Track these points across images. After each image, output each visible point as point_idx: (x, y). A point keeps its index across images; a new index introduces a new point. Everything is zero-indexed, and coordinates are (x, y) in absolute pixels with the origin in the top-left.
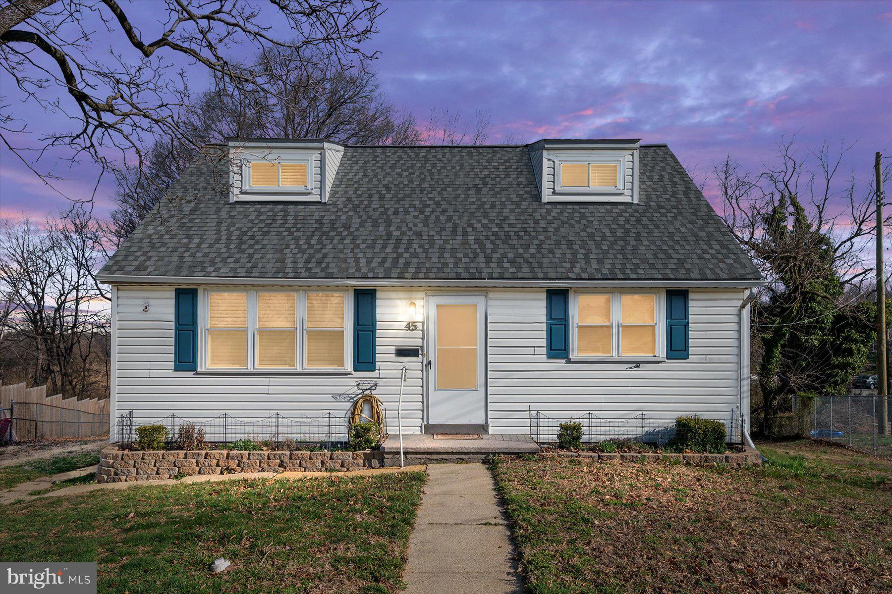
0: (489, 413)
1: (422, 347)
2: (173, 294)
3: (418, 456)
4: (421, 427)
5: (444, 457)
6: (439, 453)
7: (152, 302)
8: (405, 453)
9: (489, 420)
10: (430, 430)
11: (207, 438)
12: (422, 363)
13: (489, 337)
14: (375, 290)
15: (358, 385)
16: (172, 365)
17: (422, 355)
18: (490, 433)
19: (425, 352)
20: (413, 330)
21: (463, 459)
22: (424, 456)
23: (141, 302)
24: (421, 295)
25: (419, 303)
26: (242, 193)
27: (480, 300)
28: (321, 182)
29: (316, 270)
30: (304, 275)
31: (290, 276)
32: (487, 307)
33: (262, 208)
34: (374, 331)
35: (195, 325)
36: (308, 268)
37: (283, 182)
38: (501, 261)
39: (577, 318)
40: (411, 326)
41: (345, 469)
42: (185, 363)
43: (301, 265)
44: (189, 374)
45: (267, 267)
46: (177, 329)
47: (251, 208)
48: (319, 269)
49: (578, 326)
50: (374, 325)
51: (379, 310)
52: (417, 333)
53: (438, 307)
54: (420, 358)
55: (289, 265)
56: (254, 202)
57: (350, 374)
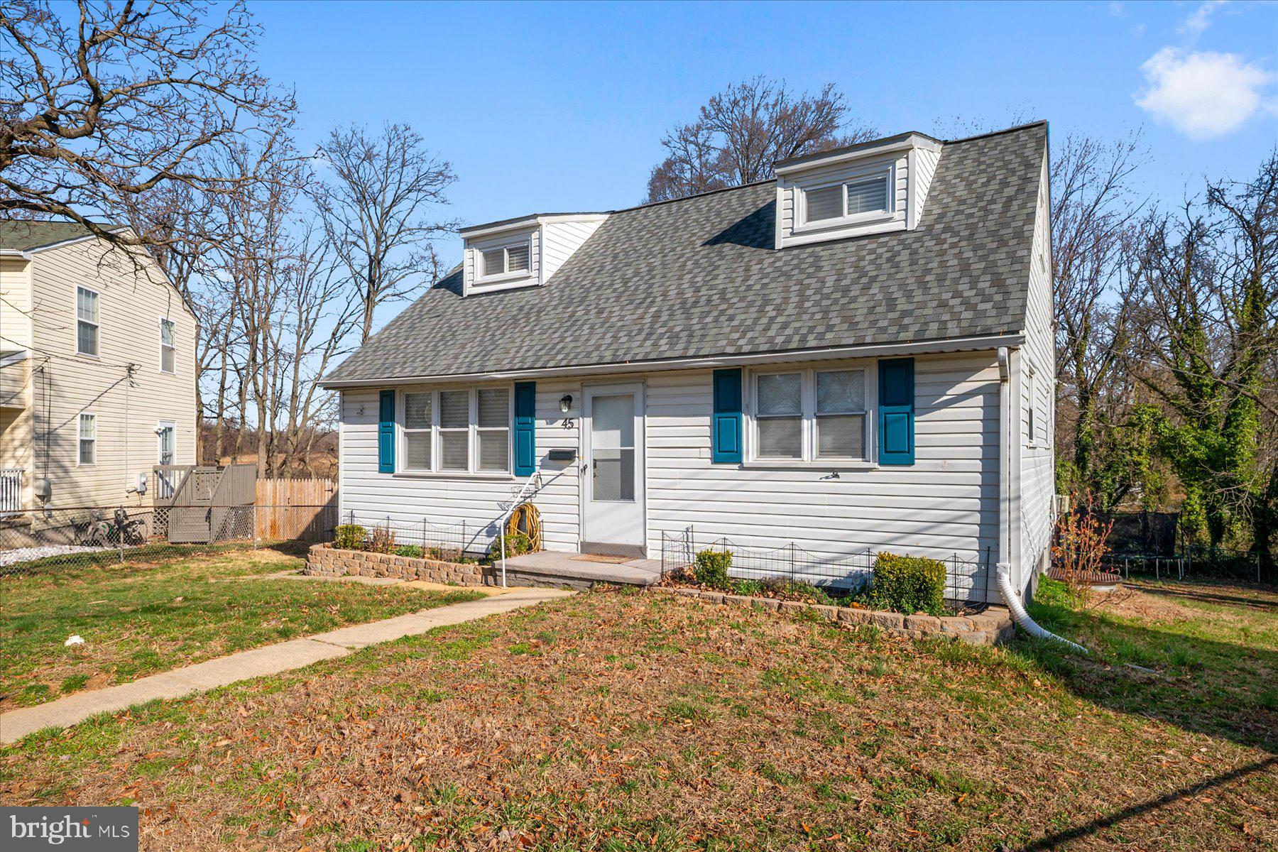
0: (648, 531)
1: (578, 448)
2: (377, 397)
3: (527, 576)
4: (577, 544)
5: (551, 580)
6: (545, 575)
7: (366, 405)
8: (507, 571)
9: (647, 541)
10: (589, 549)
11: (398, 540)
12: (578, 467)
13: (646, 435)
14: (535, 383)
15: (519, 492)
16: (377, 467)
17: (578, 457)
18: (649, 557)
19: (581, 455)
20: (569, 428)
22: (532, 577)
23: (357, 406)
24: (577, 386)
25: (575, 395)
26: (473, 286)
27: (637, 389)
28: (540, 262)
29: (476, 364)
30: (462, 370)
31: (451, 372)
32: (645, 397)
33: (485, 300)
34: (532, 431)
35: (393, 427)
36: (472, 363)
37: (511, 269)
38: (661, 336)
39: (755, 408)
40: (568, 423)
41: (464, 584)
42: (386, 465)
43: (468, 360)
44: (390, 476)
45: (441, 364)
46: (380, 432)
47: (476, 300)
48: (479, 363)
49: (759, 419)
50: (532, 424)
51: (538, 406)
52: (574, 432)
53: (595, 399)
54: (576, 463)
55: (460, 361)
56: (482, 294)
57: (511, 479)
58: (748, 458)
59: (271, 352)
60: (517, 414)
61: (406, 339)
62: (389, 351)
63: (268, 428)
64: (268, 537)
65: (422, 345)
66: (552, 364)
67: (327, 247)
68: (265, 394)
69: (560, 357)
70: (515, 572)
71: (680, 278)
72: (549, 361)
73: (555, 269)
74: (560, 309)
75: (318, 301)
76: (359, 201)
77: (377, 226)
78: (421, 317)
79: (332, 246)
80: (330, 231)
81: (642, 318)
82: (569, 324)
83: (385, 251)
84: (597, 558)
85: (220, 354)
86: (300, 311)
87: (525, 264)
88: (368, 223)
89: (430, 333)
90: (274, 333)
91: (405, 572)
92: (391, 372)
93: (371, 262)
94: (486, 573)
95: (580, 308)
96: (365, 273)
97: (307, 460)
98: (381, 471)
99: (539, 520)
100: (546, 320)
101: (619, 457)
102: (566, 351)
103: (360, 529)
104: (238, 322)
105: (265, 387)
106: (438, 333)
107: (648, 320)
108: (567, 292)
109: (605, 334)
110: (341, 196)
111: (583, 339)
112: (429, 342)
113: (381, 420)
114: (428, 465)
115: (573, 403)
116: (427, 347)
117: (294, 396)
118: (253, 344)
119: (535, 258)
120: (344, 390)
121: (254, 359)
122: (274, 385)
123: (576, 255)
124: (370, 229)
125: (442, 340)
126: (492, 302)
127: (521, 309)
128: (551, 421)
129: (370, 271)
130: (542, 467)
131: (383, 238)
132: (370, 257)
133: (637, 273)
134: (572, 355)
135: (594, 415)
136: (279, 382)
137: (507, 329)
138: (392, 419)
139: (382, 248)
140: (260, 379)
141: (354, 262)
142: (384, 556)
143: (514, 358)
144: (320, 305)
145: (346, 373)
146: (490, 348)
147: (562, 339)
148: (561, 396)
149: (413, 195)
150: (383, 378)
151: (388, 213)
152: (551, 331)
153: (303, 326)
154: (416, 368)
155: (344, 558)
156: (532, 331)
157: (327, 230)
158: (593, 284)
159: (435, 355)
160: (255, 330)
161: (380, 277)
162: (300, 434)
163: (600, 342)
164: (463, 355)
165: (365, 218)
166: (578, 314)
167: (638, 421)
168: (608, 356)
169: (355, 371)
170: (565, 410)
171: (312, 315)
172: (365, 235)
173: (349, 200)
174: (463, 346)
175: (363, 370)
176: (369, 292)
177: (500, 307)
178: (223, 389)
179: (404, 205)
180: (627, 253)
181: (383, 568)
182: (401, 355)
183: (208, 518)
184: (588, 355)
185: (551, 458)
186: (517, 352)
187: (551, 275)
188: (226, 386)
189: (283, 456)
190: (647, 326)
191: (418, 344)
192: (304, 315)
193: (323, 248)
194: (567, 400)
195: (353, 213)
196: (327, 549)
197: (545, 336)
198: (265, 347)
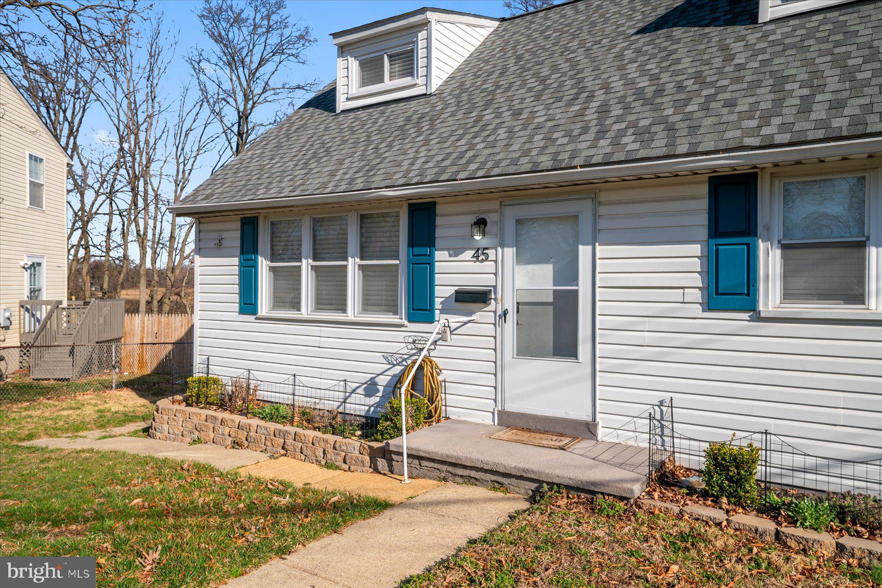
0: (598, 402)
1: (495, 287)
2: (238, 225)
3: (437, 466)
4: (493, 413)
5: (473, 474)
7: (225, 235)
9: (598, 416)
10: (506, 420)
11: (261, 395)
12: (495, 312)
13: (598, 270)
14: (434, 203)
15: (414, 342)
16: (236, 307)
17: (495, 299)
18: (602, 440)
19: (499, 296)
20: (482, 261)
21: (502, 484)
22: (445, 468)
23: (215, 235)
24: (495, 205)
25: (491, 218)
26: (348, 99)
27: (584, 208)
28: (428, 66)
29: (359, 181)
30: (342, 188)
31: (328, 190)
32: (596, 217)
33: (362, 114)
34: (431, 264)
35: (256, 261)
36: (353, 179)
37: (392, 78)
38: (622, 133)
39: (778, 231)
40: (480, 254)
41: (346, 467)
42: (248, 305)
43: (347, 176)
44: (251, 318)
45: (314, 183)
46: (242, 266)
47: (352, 115)
48: (363, 179)
49: (784, 247)
50: (431, 255)
51: (439, 233)
52: (489, 266)
53: (519, 222)
54: (492, 306)
55: (337, 178)
56: (358, 109)
57: (402, 326)
58: (766, 304)
59: (151, 196)
60: (412, 244)
61: (272, 159)
62: (252, 171)
63: (148, 265)
64: (136, 370)
65: (291, 163)
66: (463, 175)
67: (201, 106)
68: (145, 234)
69: (473, 167)
70: (420, 458)
71: (621, 68)
72: (458, 172)
73: (445, 77)
74: (460, 115)
75: (194, 154)
76: (229, 64)
77: (245, 84)
78: (288, 136)
79: (205, 104)
80: (204, 90)
81: (581, 113)
82: (476, 129)
83: (253, 107)
84: (525, 436)
85: (108, 201)
86: (177, 162)
87: (409, 71)
88: (237, 82)
89: (300, 151)
90: (155, 181)
91: (268, 443)
92: (254, 194)
93: (240, 117)
94: (374, 454)
95: (488, 112)
96: (235, 129)
97: (183, 294)
98: (242, 312)
99: (440, 378)
100: (443, 129)
101: (551, 300)
102: (480, 159)
103: (216, 382)
104: (122, 171)
105: (146, 228)
106: (308, 150)
107: (591, 115)
108: (465, 97)
109: (531, 136)
110: (214, 59)
111: (501, 144)
112: (299, 160)
113: (242, 252)
114: (297, 306)
115: (487, 229)
116: (296, 165)
117: (172, 238)
118: (134, 191)
119: (422, 62)
120: (201, 217)
121: (136, 205)
122: (155, 227)
123: (467, 62)
124: (238, 89)
125: (313, 157)
126: (370, 115)
127: (408, 119)
128: (456, 251)
129: (239, 126)
130: (442, 311)
131: (251, 96)
132: (239, 112)
133: (555, 69)
134: (490, 164)
135: (517, 243)
136: (158, 224)
137: (393, 141)
138: (255, 251)
139: (249, 106)
140: (141, 222)
141: (225, 120)
142: (244, 420)
143: (408, 171)
144: (195, 157)
145: (201, 197)
146: (374, 162)
147: (471, 147)
148: (473, 219)
149: (277, 58)
150: (246, 200)
151: (254, 74)
152: (453, 139)
153: (180, 176)
154: (284, 188)
155: (195, 420)
156: (427, 142)
157: (201, 90)
158: (499, 87)
159: (306, 174)
160: (136, 178)
161: (247, 132)
162: (177, 272)
163: (527, 146)
164: (341, 172)
165: (234, 78)
166: (486, 118)
167: (584, 251)
168: (545, 161)
169: (212, 194)
170: (478, 238)
171: (188, 167)
172: (234, 93)
173: (221, 64)
174: (341, 162)
175: (221, 193)
176: (238, 145)
177: (381, 120)
178: (109, 231)
179: (269, 67)
180: (534, 54)
181: (242, 435)
182: (267, 175)
183: (72, 353)
184: (515, 162)
185: (457, 300)
186: (412, 164)
187: (440, 82)
188: (113, 228)
189: (164, 290)
190: (593, 123)
191: (285, 163)
192: (181, 166)
193: (198, 106)
194: (481, 223)
195: (224, 75)
196: (176, 406)
197: (446, 145)
198: (146, 192)
